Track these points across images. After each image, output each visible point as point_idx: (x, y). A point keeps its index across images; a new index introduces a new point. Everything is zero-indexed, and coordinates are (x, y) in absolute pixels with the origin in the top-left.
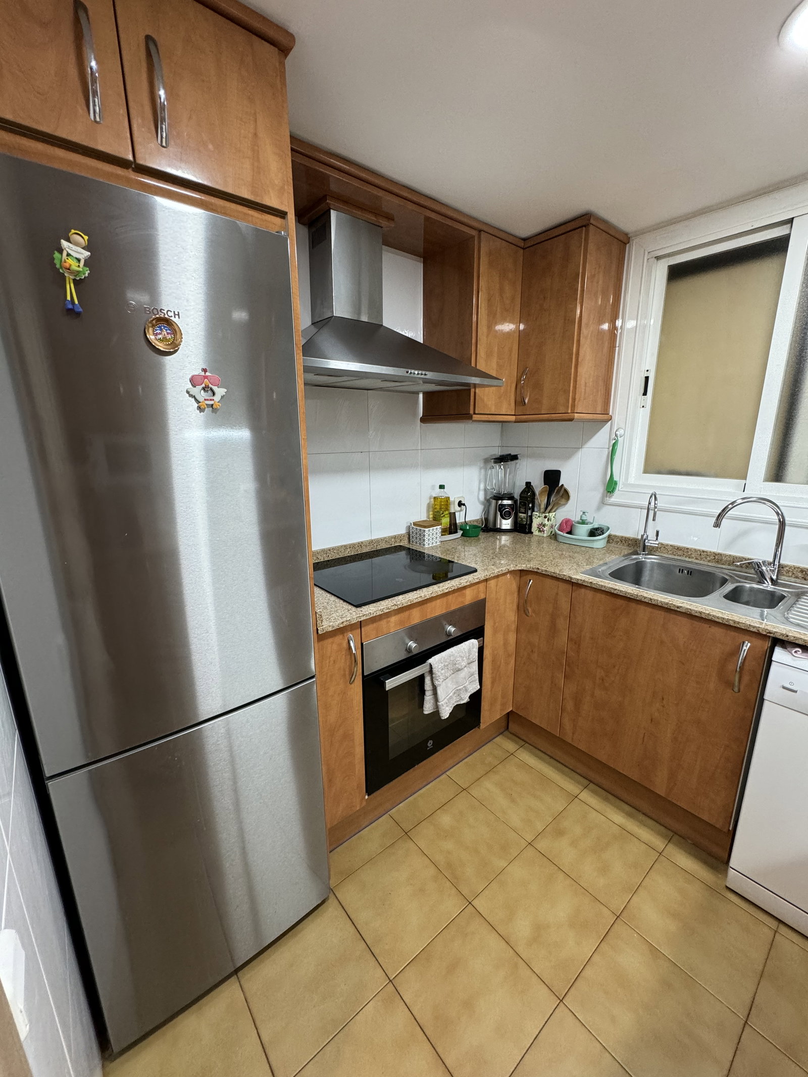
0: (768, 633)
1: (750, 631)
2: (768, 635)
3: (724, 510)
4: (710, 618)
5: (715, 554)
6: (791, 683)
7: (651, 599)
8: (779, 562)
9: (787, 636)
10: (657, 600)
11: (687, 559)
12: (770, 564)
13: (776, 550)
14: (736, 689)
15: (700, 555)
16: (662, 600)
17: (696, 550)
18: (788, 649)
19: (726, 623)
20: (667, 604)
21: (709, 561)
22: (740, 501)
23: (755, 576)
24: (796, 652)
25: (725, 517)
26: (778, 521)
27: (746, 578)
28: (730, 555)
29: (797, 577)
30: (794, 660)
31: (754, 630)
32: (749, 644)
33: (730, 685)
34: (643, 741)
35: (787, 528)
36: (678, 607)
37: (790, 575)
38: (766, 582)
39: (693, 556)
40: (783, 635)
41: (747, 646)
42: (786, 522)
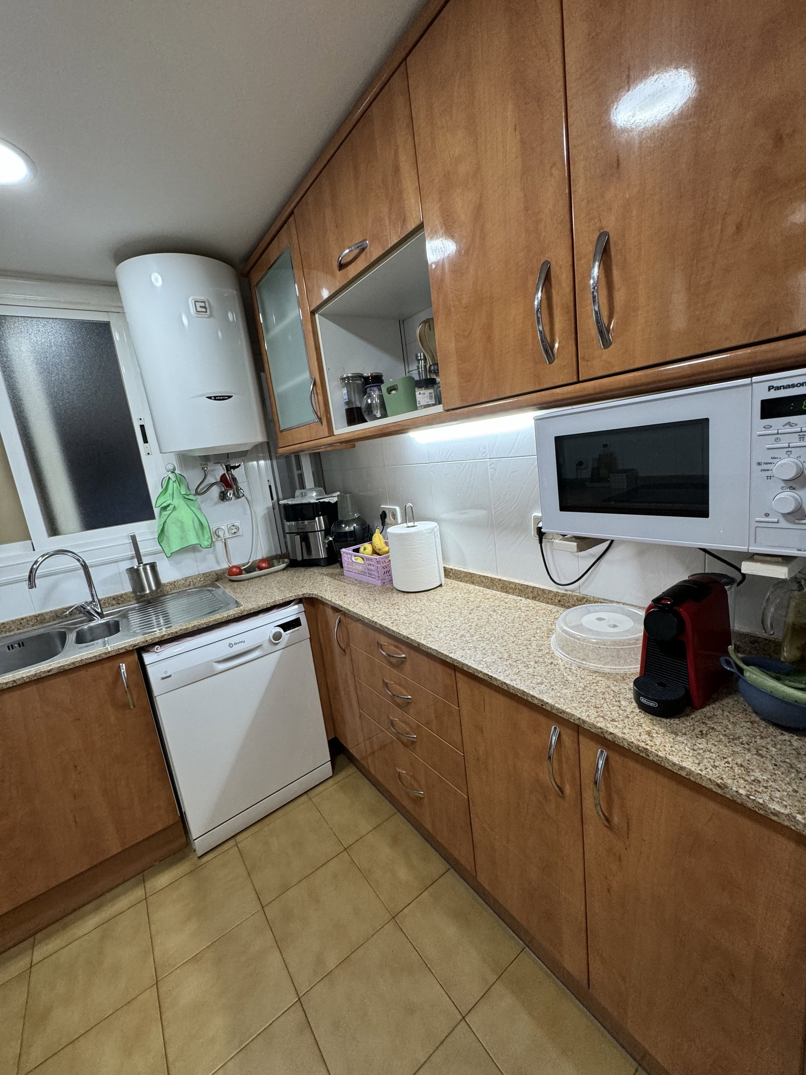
0: (134, 647)
1: (120, 653)
2: (134, 648)
3: (31, 572)
4: (84, 663)
5: (36, 617)
6: (166, 672)
7: (14, 681)
8: (97, 598)
9: (147, 641)
10: (23, 678)
11: (8, 634)
12: (91, 603)
13: (91, 591)
14: (132, 707)
15: (21, 623)
16: (28, 675)
17: (13, 622)
18: (151, 650)
19: (100, 658)
20: (35, 675)
21: (33, 626)
22: (40, 560)
23: (85, 618)
24: (157, 649)
25: (36, 577)
26: (81, 566)
27: (81, 622)
28: (50, 611)
29: (113, 605)
30: (158, 655)
31: (123, 651)
32: (124, 665)
33: (125, 706)
34: (76, 822)
35: (90, 569)
36: (49, 671)
37: (108, 605)
38: (95, 618)
39: (13, 628)
40: (143, 642)
41: (123, 667)
42: (88, 565)
